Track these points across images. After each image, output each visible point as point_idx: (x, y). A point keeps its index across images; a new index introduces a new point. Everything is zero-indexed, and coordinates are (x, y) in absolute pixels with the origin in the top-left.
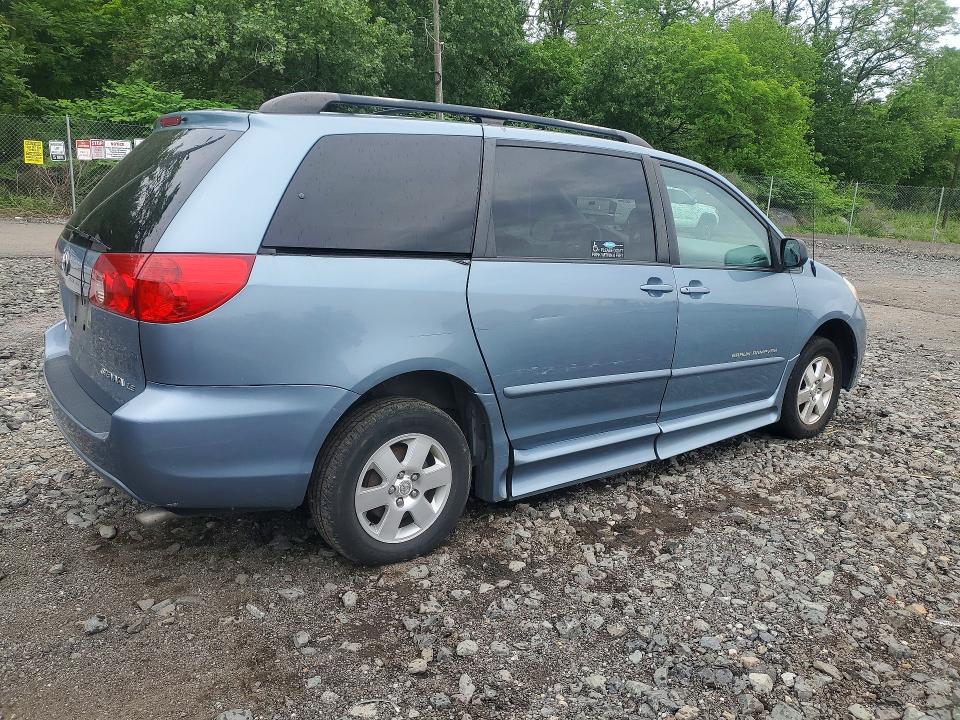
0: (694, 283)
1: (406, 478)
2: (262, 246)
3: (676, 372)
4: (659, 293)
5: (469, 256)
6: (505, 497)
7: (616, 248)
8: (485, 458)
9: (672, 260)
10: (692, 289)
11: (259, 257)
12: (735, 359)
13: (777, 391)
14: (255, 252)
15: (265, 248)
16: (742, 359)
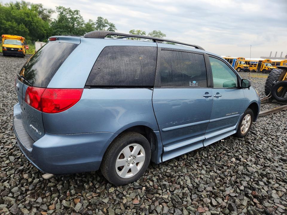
0: (218, 93)
1: (132, 158)
2: (85, 86)
3: (211, 121)
4: (208, 97)
5: (153, 87)
6: (161, 162)
7: (196, 83)
8: (155, 150)
9: (211, 86)
10: (217, 95)
11: (84, 90)
12: (227, 116)
13: (237, 124)
14: (83, 87)
15: (86, 86)
16: (229, 115)
